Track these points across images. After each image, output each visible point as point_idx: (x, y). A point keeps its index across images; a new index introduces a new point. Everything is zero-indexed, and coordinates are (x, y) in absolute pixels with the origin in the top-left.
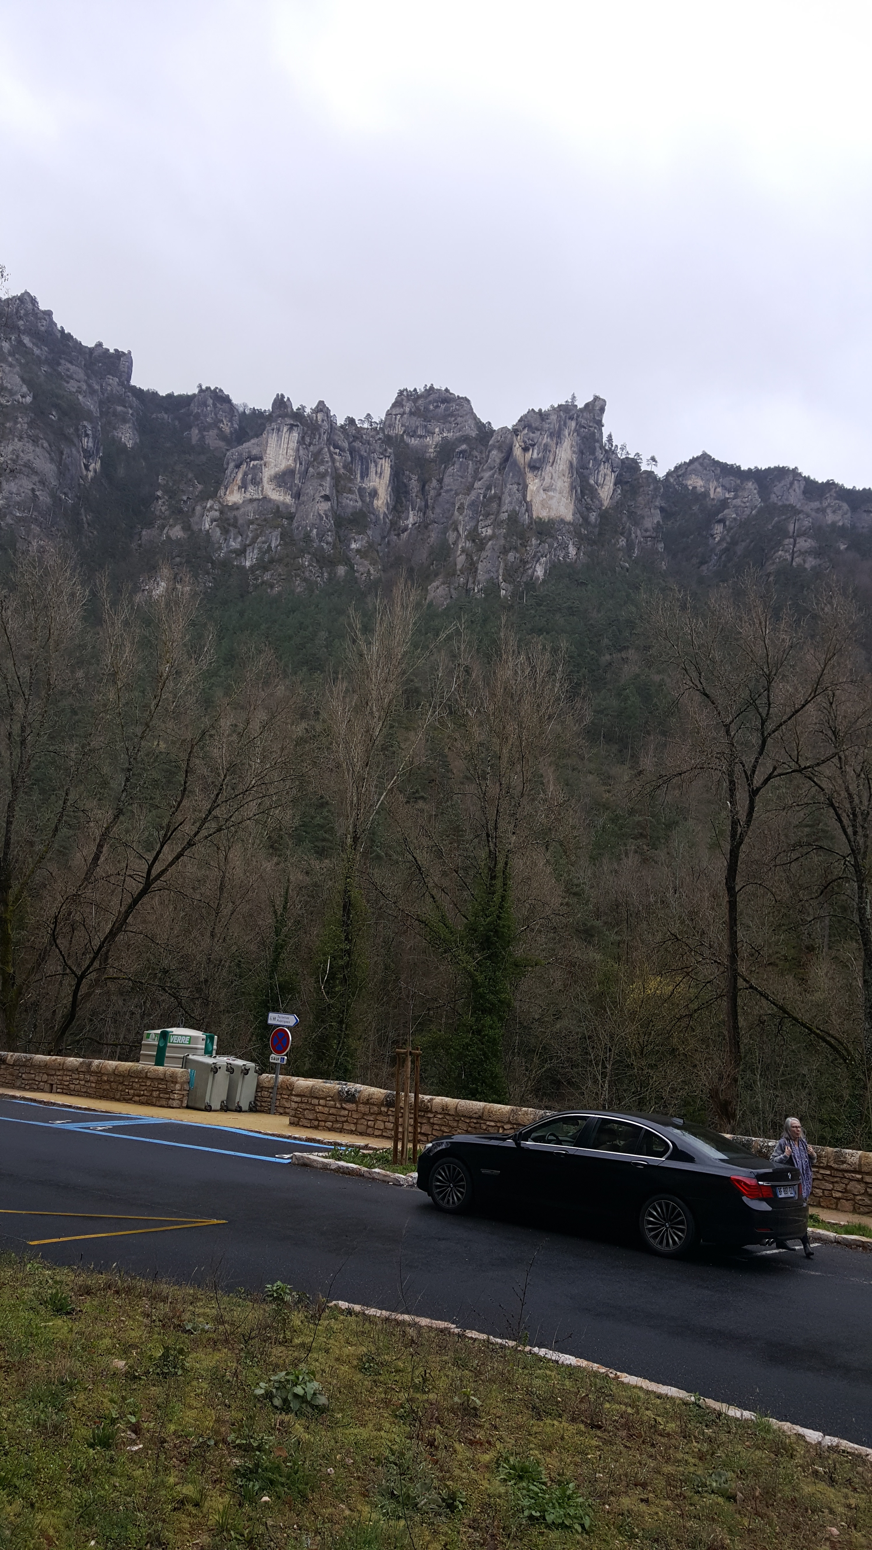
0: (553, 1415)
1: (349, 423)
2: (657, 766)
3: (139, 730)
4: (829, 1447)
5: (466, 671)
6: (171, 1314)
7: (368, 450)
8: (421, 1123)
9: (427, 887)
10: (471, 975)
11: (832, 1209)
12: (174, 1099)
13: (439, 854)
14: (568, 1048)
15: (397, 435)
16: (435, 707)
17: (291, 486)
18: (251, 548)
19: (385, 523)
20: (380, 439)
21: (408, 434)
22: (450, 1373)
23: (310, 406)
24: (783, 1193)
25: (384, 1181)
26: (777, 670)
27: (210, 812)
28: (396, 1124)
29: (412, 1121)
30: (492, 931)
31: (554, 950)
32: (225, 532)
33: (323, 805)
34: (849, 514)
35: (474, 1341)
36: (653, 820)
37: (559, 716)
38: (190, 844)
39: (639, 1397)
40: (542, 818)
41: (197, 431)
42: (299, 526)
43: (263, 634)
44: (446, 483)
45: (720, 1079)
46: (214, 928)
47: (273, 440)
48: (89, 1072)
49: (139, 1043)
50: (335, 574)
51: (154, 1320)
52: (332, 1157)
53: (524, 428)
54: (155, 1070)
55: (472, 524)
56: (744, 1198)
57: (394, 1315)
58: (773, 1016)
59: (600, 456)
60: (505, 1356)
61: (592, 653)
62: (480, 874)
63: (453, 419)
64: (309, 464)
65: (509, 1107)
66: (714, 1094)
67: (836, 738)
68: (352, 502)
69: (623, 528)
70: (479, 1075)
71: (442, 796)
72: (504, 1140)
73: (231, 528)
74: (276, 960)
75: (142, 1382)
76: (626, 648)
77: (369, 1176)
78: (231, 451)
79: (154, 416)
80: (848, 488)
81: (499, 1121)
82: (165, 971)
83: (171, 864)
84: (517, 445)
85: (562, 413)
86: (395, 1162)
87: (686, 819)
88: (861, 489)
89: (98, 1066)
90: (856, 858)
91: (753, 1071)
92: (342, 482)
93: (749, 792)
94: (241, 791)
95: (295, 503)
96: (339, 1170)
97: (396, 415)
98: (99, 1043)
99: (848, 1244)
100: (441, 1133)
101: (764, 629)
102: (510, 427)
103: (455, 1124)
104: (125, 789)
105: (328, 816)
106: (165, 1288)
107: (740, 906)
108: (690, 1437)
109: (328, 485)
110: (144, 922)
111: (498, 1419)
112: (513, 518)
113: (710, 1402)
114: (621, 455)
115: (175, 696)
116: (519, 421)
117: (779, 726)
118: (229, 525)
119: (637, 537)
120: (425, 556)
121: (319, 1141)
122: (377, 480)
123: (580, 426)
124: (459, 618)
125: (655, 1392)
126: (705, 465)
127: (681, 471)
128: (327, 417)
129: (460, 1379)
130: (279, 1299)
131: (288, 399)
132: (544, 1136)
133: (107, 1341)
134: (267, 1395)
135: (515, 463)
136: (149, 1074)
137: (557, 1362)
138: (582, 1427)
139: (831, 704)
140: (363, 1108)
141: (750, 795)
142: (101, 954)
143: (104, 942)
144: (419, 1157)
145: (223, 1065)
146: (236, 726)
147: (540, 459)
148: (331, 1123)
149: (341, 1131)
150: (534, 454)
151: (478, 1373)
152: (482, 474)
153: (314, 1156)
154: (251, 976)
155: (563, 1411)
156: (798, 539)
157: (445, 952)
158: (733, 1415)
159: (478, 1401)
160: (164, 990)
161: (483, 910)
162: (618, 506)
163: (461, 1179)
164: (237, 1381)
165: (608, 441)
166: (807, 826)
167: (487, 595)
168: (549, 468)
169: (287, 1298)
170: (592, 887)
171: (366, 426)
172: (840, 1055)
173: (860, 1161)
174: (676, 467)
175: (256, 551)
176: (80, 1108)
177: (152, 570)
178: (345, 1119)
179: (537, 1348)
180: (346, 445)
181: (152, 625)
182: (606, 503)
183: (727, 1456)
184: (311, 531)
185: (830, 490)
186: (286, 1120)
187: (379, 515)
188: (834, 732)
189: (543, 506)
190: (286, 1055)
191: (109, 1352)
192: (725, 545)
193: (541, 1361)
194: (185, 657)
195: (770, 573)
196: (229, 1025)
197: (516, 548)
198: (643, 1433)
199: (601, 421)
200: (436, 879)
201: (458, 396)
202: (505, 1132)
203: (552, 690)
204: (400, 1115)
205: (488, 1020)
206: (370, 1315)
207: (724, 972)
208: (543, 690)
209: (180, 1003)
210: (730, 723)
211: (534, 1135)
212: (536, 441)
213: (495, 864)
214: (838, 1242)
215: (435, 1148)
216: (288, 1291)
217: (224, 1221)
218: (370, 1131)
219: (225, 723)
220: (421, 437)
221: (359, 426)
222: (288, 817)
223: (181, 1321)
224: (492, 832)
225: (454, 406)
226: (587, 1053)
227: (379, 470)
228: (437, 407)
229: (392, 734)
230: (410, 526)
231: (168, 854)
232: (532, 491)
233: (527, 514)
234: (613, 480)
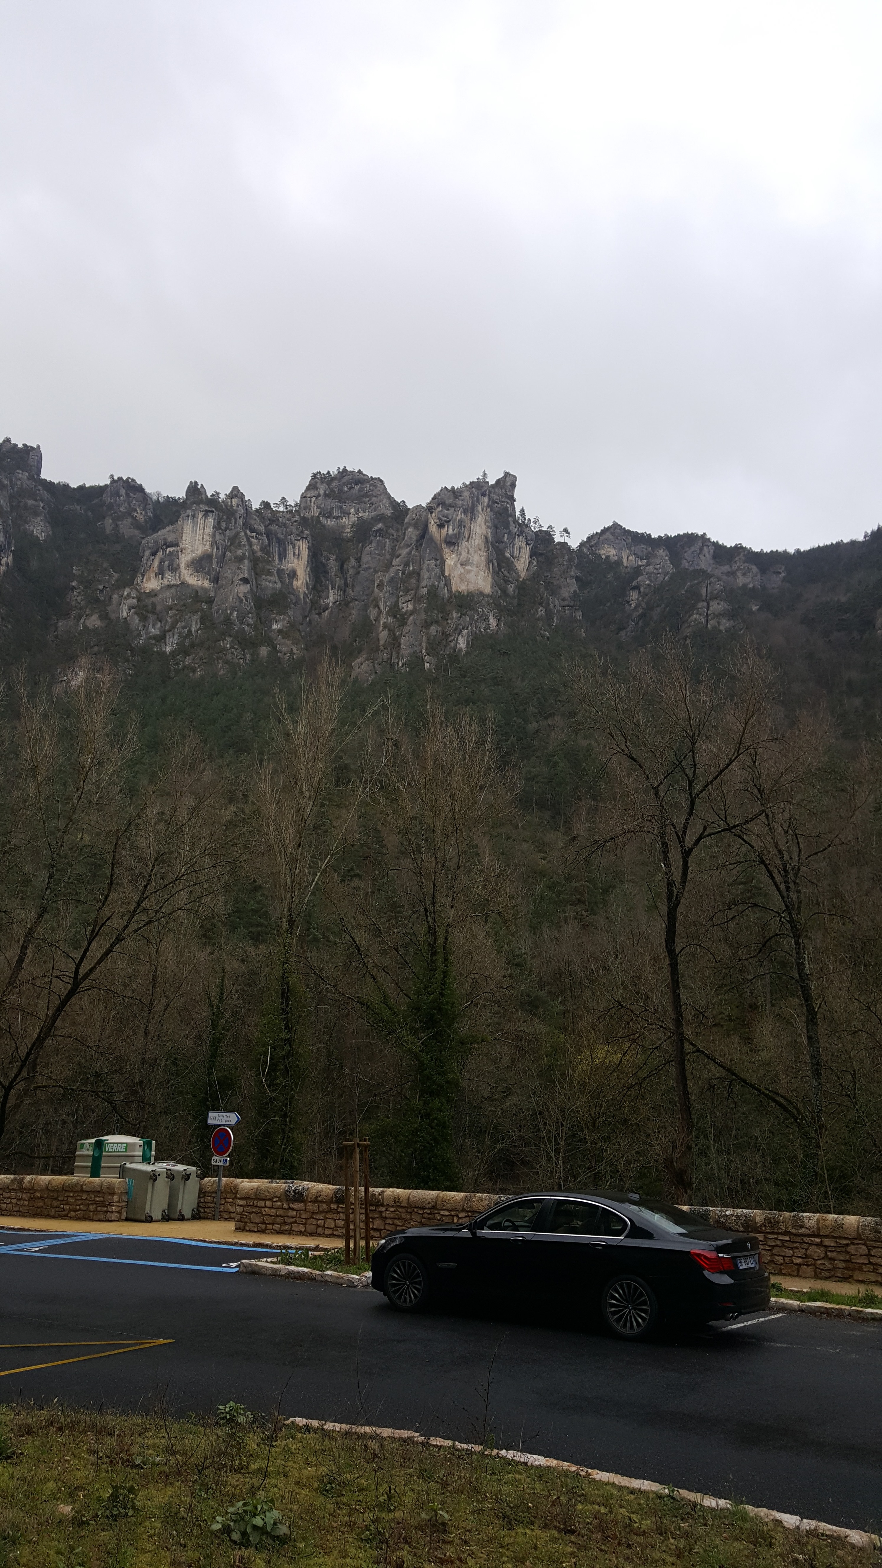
0: (525, 1522)
1: (264, 508)
2: (590, 830)
3: (61, 824)
4: (807, 1531)
5: (395, 745)
6: (118, 1449)
7: (284, 533)
8: (373, 1218)
9: (367, 967)
10: (417, 1057)
11: (794, 1276)
12: (112, 1212)
13: (378, 933)
14: (520, 1126)
15: (313, 517)
16: (365, 783)
17: (209, 570)
18: (171, 633)
19: (306, 603)
20: (296, 521)
21: (324, 516)
22: (416, 1487)
23: (224, 492)
24: (744, 1264)
25: (337, 1284)
26: (700, 732)
27: (139, 904)
28: (347, 1222)
29: (363, 1217)
30: (435, 1009)
31: (499, 1024)
32: (144, 618)
33: (256, 889)
34: (759, 576)
35: (440, 1449)
36: (590, 885)
37: (491, 786)
38: (119, 939)
39: (612, 1494)
40: (480, 890)
41: (110, 521)
42: (219, 609)
43: (187, 718)
44: (365, 561)
45: (674, 1146)
46: (147, 1026)
47: (188, 527)
48: (21, 1189)
49: (72, 1154)
50: (258, 654)
51: (101, 1457)
52: (281, 1262)
53: (438, 506)
54: (90, 1183)
55: (393, 600)
56: (706, 1272)
57: (354, 1428)
58: (722, 1079)
59: (514, 529)
60: (472, 1462)
61: (519, 721)
62: (421, 950)
63: (368, 499)
64: (226, 548)
65: (462, 1194)
66: (669, 1163)
67: (761, 795)
68: (271, 584)
69: (541, 598)
70: (430, 1160)
71: (377, 872)
72: (460, 1230)
73: (150, 615)
74: (213, 1055)
75: (91, 1528)
76: (552, 715)
77: (322, 1279)
78: (146, 539)
79: (66, 508)
80: (756, 551)
81: (453, 1210)
82: (97, 1075)
83: (99, 962)
84: (433, 522)
85: (474, 490)
86: (348, 1261)
87: (622, 883)
88: (769, 551)
89: (30, 1182)
90: (790, 914)
91: (706, 1137)
92: (260, 565)
93: (682, 853)
94: (171, 880)
95: (213, 587)
96: (290, 1275)
97: (311, 497)
98: (30, 1157)
99: (812, 1312)
100: (394, 1227)
101: (684, 692)
102: (424, 505)
103: (408, 1217)
104: (49, 886)
105: (261, 900)
106: (111, 1420)
107: (681, 968)
108: (666, 1533)
109: (246, 568)
110: (74, 1024)
111: (468, 1533)
112: (433, 593)
113: (685, 1493)
114: (535, 528)
115: (98, 787)
116: (433, 499)
117: (706, 786)
118: (147, 611)
119: (555, 606)
120: (347, 633)
121: (267, 1246)
122: (296, 561)
123: (493, 502)
124: (385, 693)
125: (628, 1488)
126: (616, 534)
127: (593, 541)
128: (242, 501)
129: (427, 1493)
130: (231, 1421)
131: (202, 486)
132: (500, 1223)
133: (51, 1485)
134: (224, 1529)
135: (432, 539)
136: (84, 1187)
137: (526, 1464)
138: (555, 1533)
139: (754, 762)
140: (311, 1207)
141: (683, 857)
142: (29, 1062)
143: (31, 1049)
144: (373, 1255)
145: (162, 1172)
146: (163, 813)
147: (455, 535)
148: (279, 1226)
149: (289, 1233)
150: (450, 530)
151: (444, 1484)
152: (400, 551)
153: (262, 1263)
154: (187, 1073)
155: (535, 1517)
156: (711, 602)
157: (389, 1034)
158: (709, 1505)
159: (446, 1515)
160: (98, 1095)
161: (425, 988)
162: (534, 577)
163: (418, 1276)
164: (192, 1516)
165: (521, 515)
166: (741, 883)
167: (411, 669)
168: (465, 543)
169: (241, 1419)
170: (534, 957)
171: (281, 509)
172: (790, 1114)
173: (818, 1224)
174: (588, 538)
175: (176, 637)
176: (13, 1229)
177: (71, 660)
178: (294, 1220)
179: (504, 1451)
180: (262, 528)
181: (71, 715)
182: (523, 575)
183: (705, 1551)
184: (231, 614)
185: (739, 554)
186: (231, 1226)
187: (299, 595)
188: (759, 790)
189: (462, 580)
190: (229, 1156)
191: (54, 1497)
192: (641, 611)
193: (510, 1464)
194: (108, 746)
195: (687, 636)
196: (167, 1127)
197: (437, 622)
198: (618, 1534)
199: (513, 496)
200: (376, 958)
201: (371, 477)
202: (460, 1221)
203: (482, 760)
204: (351, 1211)
205: (436, 1103)
206: (330, 1430)
207: (670, 1037)
208: (473, 761)
209: (114, 1108)
210: (659, 786)
211: (490, 1222)
212: (450, 517)
213: (435, 939)
214: (802, 1311)
215: (389, 1244)
216: (242, 1412)
217: (171, 1341)
218: (320, 1230)
219: (151, 812)
220: (336, 517)
221: (274, 509)
222: (221, 905)
223: (129, 1455)
224: (430, 907)
225: (368, 487)
226: (539, 1130)
227: (297, 551)
228: (351, 488)
229: (323, 813)
230: (331, 604)
231: (96, 950)
232: (450, 566)
233: (446, 588)
234: (528, 553)
